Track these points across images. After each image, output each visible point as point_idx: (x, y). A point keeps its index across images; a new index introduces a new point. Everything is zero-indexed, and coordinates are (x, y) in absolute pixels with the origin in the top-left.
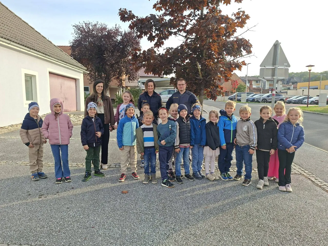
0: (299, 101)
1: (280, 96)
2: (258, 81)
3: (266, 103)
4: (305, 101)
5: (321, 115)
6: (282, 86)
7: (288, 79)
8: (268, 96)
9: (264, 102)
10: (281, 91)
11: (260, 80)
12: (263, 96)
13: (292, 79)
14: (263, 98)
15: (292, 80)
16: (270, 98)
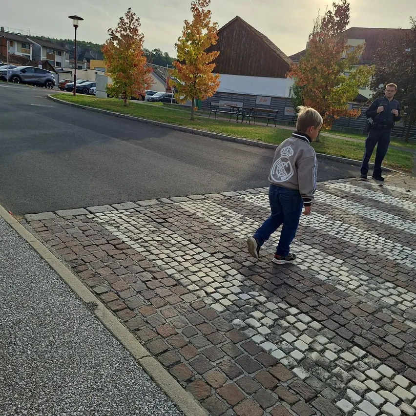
0: (84, 88)
1: (45, 73)
2: (26, 45)
3: (18, 84)
4: (93, 90)
5: (82, 110)
6: (68, 61)
7: (81, 52)
8: (23, 71)
9: (16, 81)
10: (62, 69)
11: (29, 43)
12: (14, 69)
13: (86, 53)
14: (13, 73)
15: (86, 55)
16: (26, 74)
